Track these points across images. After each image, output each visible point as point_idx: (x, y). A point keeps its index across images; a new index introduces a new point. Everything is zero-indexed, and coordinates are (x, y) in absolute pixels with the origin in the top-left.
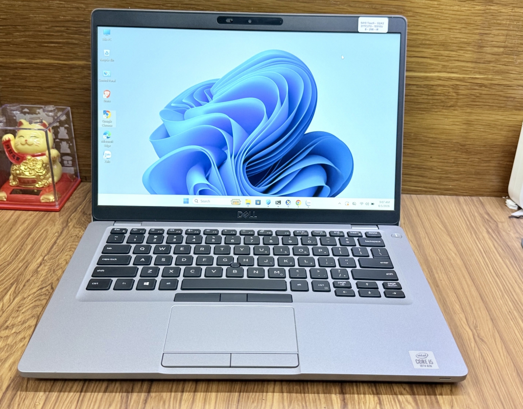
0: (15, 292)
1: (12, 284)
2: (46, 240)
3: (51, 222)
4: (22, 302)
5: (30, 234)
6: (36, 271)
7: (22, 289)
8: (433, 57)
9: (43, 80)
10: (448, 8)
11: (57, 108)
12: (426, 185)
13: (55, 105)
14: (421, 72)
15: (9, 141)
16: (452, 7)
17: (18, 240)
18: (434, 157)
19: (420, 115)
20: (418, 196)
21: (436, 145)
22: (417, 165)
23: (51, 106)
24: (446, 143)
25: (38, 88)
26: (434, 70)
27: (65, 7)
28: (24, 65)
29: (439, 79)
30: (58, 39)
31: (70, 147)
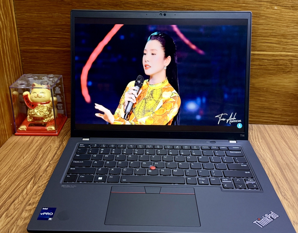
0: (33, 183)
1: (32, 178)
2: (51, 152)
3: (53, 141)
4: (38, 189)
5: (41, 149)
6: (45, 170)
7: (38, 181)
8: (277, 43)
9: (48, 59)
10: (287, 14)
11: (55, 76)
12: (273, 119)
13: (54, 74)
14: (270, 52)
15: (27, 95)
16: (288, 14)
17: (34, 152)
18: (278, 102)
19: (269, 77)
20: (268, 125)
21: (279, 95)
22: (268, 107)
23: (52, 75)
24: (285, 94)
25: (45, 64)
26: (278, 51)
27: (62, 17)
28: (37, 50)
29: (281, 56)
30: (58, 35)
31: (62, 99)
